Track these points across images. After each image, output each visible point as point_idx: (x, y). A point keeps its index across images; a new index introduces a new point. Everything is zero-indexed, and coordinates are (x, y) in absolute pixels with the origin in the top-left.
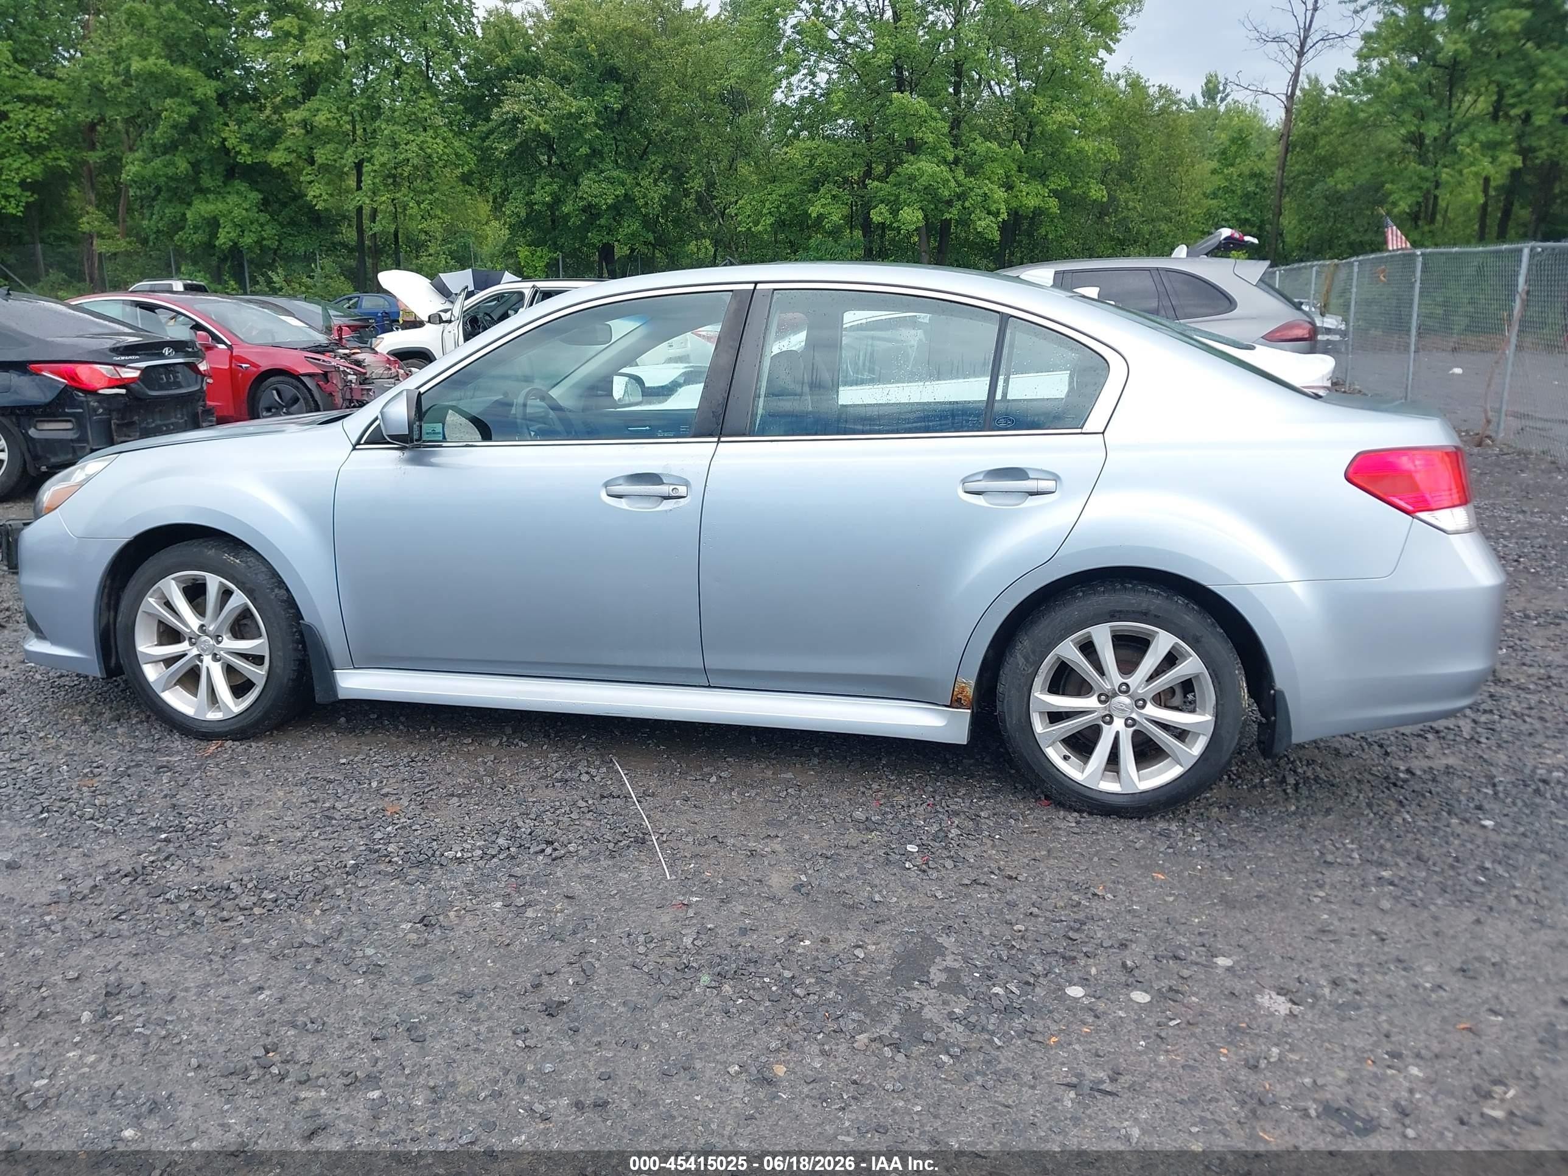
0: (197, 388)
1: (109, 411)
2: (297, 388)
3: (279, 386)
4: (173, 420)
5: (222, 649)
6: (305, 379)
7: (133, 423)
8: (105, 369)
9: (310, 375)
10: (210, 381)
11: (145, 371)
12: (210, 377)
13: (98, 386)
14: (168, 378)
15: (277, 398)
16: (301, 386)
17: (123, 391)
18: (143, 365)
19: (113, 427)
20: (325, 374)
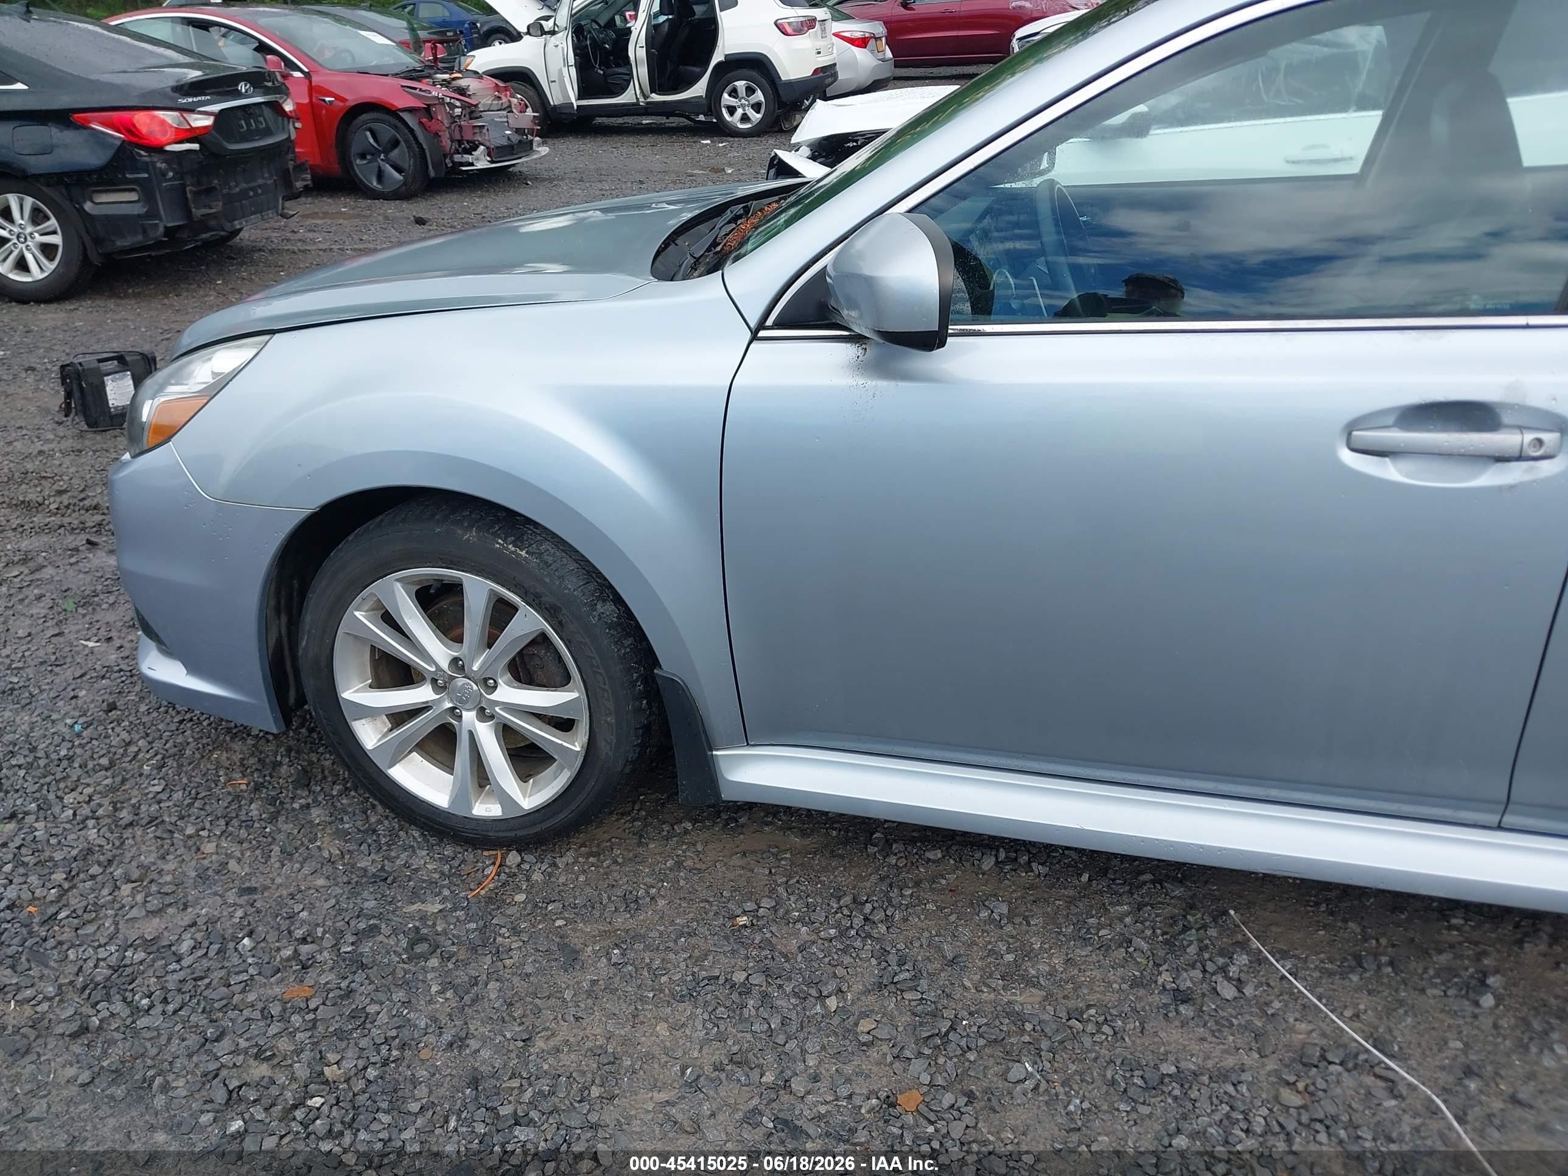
0: (284, 137)
1: (180, 175)
2: (395, 127)
3: (374, 126)
4: (260, 181)
5: (497, 703)
6: (406, 116)
7: (214, 189)
8: (170, 117)
9: (411, 110)
10: (298, 125)
11: (220, 116)
12: (298, 119)
13: (164, 139)
14: (248, 124)
15: (372, 141)
16: (399, 125)
17: (196, 146)
18: (216, 108)
19: (189, 196)
20: (428, 109)
